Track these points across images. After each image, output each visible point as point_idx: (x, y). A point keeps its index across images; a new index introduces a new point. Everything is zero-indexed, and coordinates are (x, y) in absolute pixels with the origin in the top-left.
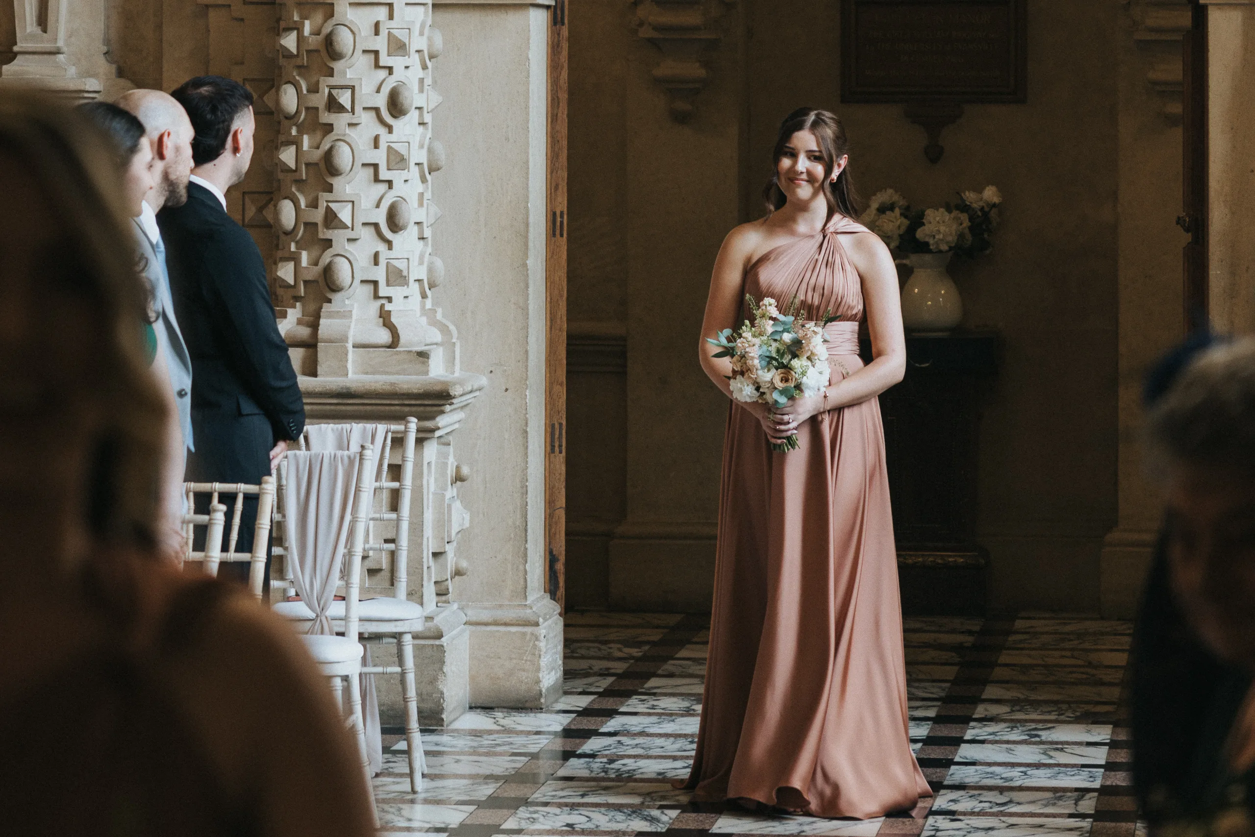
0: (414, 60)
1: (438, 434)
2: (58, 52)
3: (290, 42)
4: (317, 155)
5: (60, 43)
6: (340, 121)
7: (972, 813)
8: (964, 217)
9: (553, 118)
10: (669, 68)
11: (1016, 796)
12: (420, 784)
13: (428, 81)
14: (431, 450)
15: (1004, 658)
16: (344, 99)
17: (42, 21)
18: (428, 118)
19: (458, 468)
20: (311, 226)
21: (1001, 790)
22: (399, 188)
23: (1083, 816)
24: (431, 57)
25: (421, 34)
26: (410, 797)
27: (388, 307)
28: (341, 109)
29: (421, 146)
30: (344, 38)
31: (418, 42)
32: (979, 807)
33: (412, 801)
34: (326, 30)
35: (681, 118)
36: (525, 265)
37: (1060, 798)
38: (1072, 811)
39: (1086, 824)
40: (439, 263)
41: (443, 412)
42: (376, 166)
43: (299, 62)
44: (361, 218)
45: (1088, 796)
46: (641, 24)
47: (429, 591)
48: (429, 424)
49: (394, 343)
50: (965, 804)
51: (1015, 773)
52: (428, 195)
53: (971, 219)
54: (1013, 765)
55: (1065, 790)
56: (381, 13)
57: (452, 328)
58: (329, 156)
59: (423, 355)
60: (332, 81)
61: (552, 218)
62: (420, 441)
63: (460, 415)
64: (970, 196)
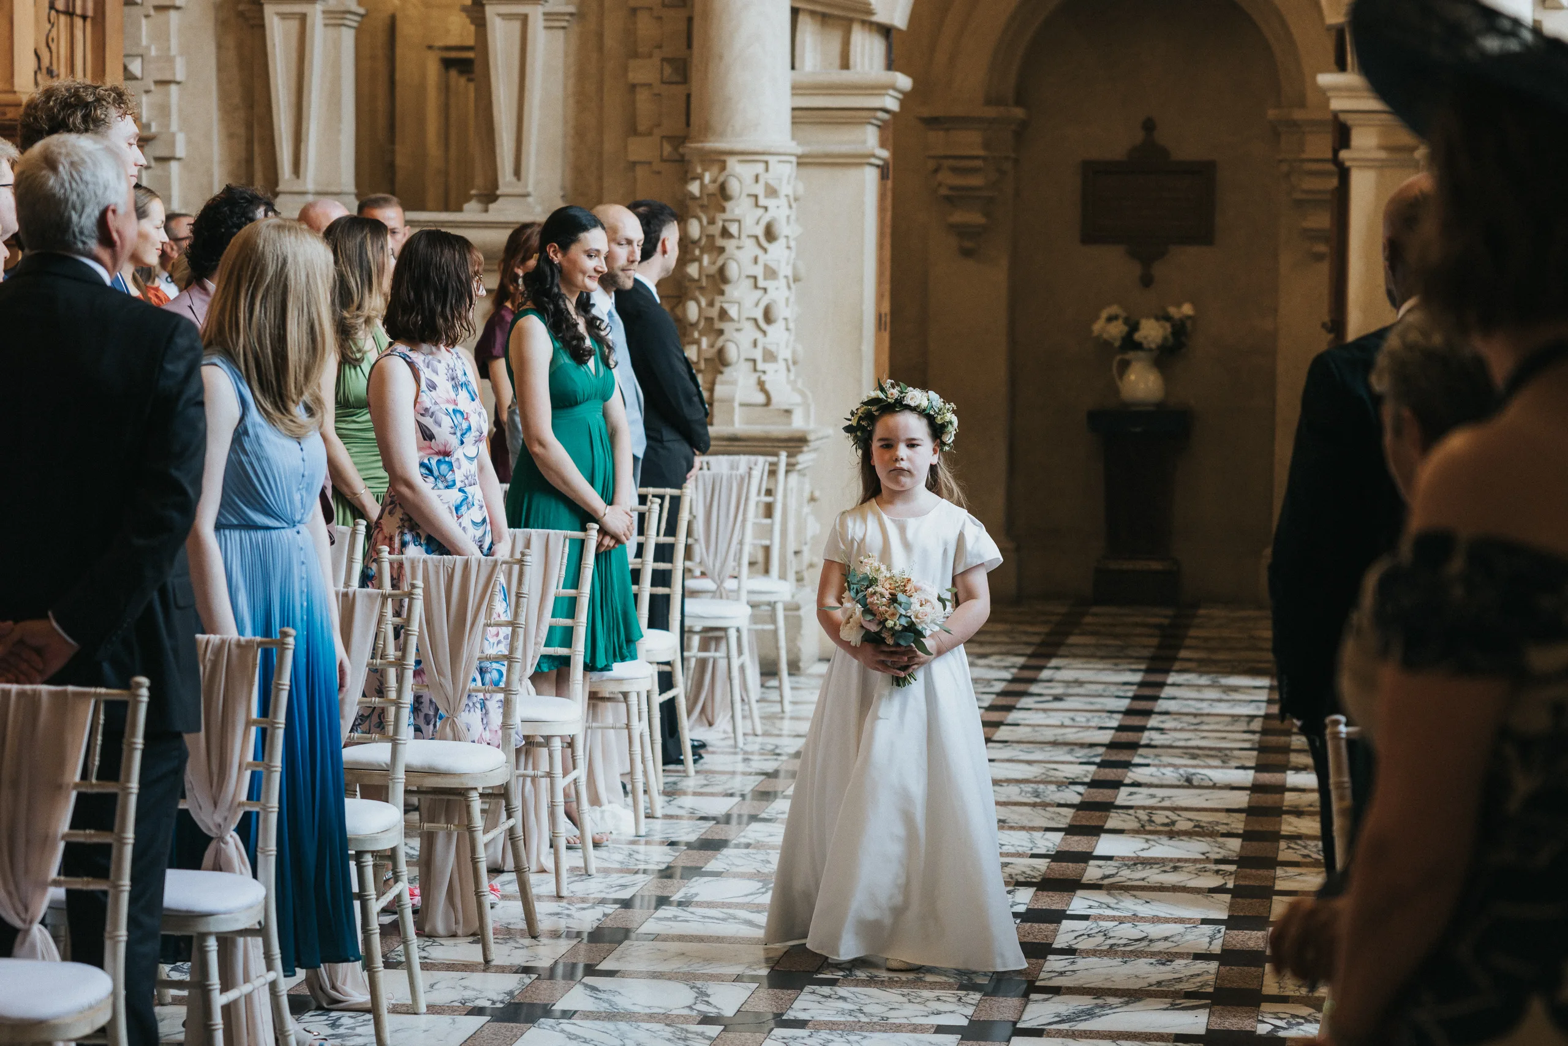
0: (783, 201)
1: (798, 467)
2: (527, 195)
3: (694, 188)
4: (713, 270)
5: (530, 189)
6: (730, 245)
7: (1175, 730)
8: (1168, 325)
9: (881, 246)
10: (959, 217)
11: (1205, 719)
12: (788, 707)
13: (793, 218)
14: (793, 478)
15: (1192, 632)
16: (733, 229)
17: (517, 173)
18: (793, 244)
19: (812, 493)
20: (709, 320)
21: (1195, 715)
22: (772, 294)
23: (1253, 732)
24: (796, 199)
25: (788, 183)
26: (780, 715)
27: (764, 378)
28: (731, 236)
29: (788, 264)
30: (734, 186)
31: (785, 189)
32: (1179, 726)
33: (782, 718)
34: (721, 179)
35: (967, 253)
36: (860, 350)
37: (1237, 721)
38: (1245, 728)
39: (1256, 737)
40: (800, 348)
41: (801, 452)
42: (755, 278)
43: (700, 202)
44: (745, 315)
45: (1256, 720)
46: (940, 185)
47: (791, 576)
48: (793, 460)
49: (768, 402)
50: (1169, 724)
51: (1204, 705)
52: (792, 299)
53: (1173, 326)
54: (1202, 700)
55: (1240, 716)
56: (760, 168)
57: (809, 395)
58: (722, 270)
59: (788, 412)
60: (726, 216)
61: (879, 317)
62: (787, 472)
63: (813, 456)
64: (1172, 311)
